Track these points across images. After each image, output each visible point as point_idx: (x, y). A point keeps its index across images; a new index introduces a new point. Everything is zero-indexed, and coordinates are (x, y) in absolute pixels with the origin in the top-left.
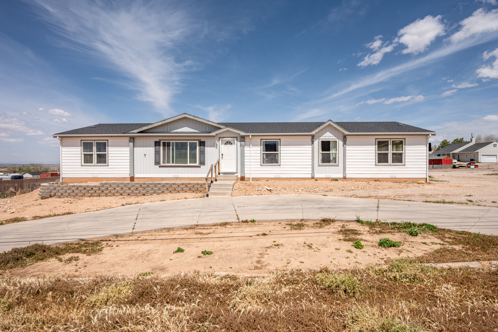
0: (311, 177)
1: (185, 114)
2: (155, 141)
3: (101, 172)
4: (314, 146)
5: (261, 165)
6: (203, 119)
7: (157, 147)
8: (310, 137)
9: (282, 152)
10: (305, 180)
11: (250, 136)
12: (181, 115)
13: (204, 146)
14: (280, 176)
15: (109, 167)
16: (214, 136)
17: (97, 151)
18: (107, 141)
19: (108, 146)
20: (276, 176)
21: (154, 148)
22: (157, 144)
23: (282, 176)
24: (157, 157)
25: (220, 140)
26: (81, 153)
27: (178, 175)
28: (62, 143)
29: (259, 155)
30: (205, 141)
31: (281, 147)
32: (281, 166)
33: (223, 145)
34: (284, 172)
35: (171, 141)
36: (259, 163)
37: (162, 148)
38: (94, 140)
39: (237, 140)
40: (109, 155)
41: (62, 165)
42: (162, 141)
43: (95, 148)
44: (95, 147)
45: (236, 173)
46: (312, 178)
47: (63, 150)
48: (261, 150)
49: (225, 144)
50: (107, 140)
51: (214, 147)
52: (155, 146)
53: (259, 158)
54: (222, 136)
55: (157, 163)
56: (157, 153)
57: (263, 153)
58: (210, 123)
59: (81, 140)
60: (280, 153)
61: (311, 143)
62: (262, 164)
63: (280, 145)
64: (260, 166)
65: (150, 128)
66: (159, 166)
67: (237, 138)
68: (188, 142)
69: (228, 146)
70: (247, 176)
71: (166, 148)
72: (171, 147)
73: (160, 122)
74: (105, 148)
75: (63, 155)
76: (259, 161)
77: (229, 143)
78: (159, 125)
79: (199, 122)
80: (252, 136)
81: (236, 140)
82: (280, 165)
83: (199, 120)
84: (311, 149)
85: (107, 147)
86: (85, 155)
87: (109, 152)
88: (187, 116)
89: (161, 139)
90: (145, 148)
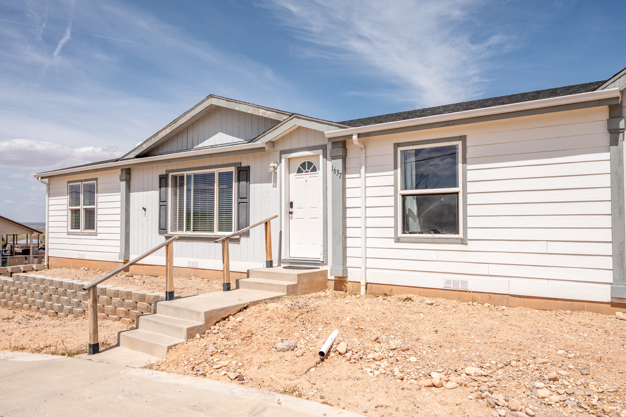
0: (608, 299)
1: (211, 96)
2: (160, 176)
3: (90, 248)
4: (620, 153)
5: (398, 240)
6: (245, 103)
7: (163, 189)
8: (603, 112)
9: (471, 187)
10: (582, 309)
11: (355, 137)
12: (203, 101)
13: (247, 179)
14: (464, 283)
15: (99, 237)
16: (262, 149)
18: (95, 181)
20: (448, 282)
21: (157, 192)
22: (163, 181)
23: (474, 284)
25: (283, 160)
27: (197, 260)
28: (49, 189)
29: (391, 201)
30: (249, 167)
31: (469, 167)
32: (471, 245)
33: (293, 176)
34: (483, 269)
35: (185, 173)
36: (391, 233)
37: (170, 189)
38: (81, 181)
39: (325, 156)
40: (98, 212)
41: (48, 233)
42: (171, 174)
44: (83, 194)
45: (323, 263)
46: (613, 304)
47: (51, 202)
48: (395, 186)
49: (299, 171)
50: (96, 179)
51: (269, 182)
52: (160, 186)
53: (391, 212)
54: (287, 147)
55: (163, 229)
56: (163, 203)
57: (404, 196)
59: (68, 182)
60: (465, 193)
61: (606, 138)
62: (400, 234)
63: (465, 162)
64: (391, 243)
67: (324, 148)
68: (216, 171)
69: (307, 176)
70: (352, 276)
71: (178, 190)
72: (185, 186)
73: (168, 126)
74: (94, 197)
75: (51, 213)
76: (391, 222)
77: (309, 169)
78: (167, 134)
79: (239, 112)
80: (359, 135)
81: (321, 157)
82: (463, 242)
83: (237, 107)
84: (606, 167)
85: (96, 194)
86: (73, 211)
87: (98, 205)
88: (214, 102)
89: (170, 168)
90: (145, 193)
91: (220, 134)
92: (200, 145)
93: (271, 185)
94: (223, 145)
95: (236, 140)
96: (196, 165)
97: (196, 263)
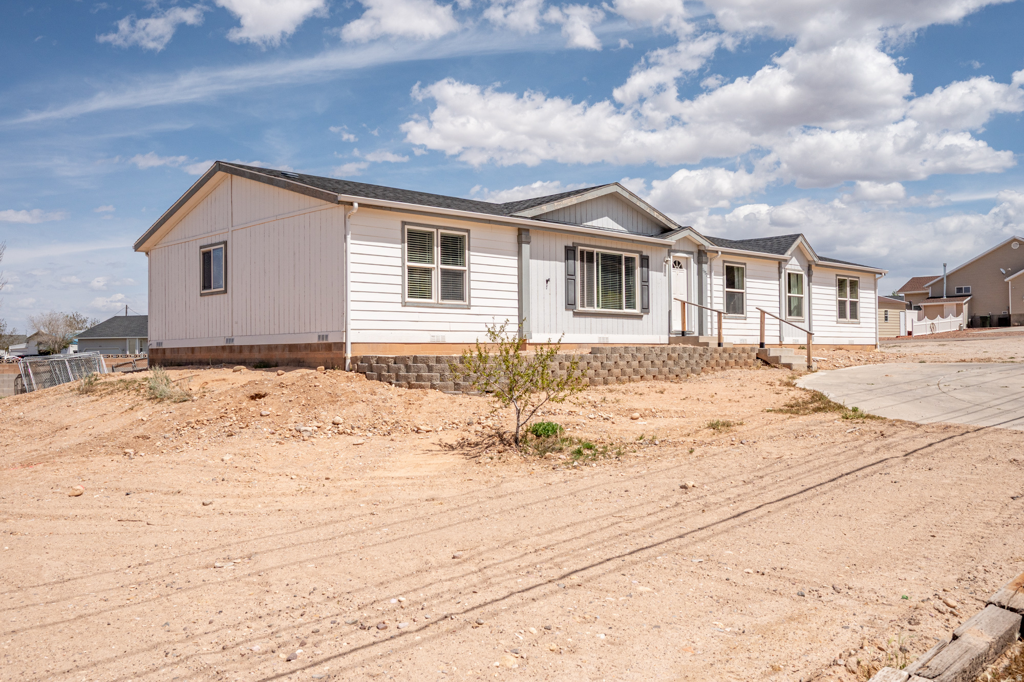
0: (779, 343)
1: (617, 184)
2: (566, 247)
7: (571, 262)
8: (777, 262)
9: (747, 290)
13: (648, 266)
15: (473, 310)
17: (443, 263)
18: (466, 234)
19: (469, 250)
21: (563, 265)
22: (570, 253)
23: (748, 340)
24: (571, 287)
25: (671, 258)
26: (403, 264)
27: (607, 336)
28: (351, 225)
29: (723, 294)
30: (647, 257)
31: (747, 280)
32: (748, 320)
34: (751, 333)
35: (596, 250)
37: (578, 263)
38: (438, 227)
39: (694, 260)
40: (473, 276)
42: (579, 248)
43: (437, 251)
44: (439, 248)
46: (780, 345)
48: (723, 286)
50: (468, 231)
51: (662, 272)
52: (567, 258)
53: (722, 300)
55: (570, 304)
56: (570, 277)
57: (726, 292)
58: (656, 213)
59: (404, 223)
60: (746, 293)
61: (778, 275)
63: (746, 277)
65: (556, 208)
66: (574, 312)
67: (693, 254)
68: (622, 254)
69: (677, 271)
71: (586, 266)
72: (594, 263)
74: (462, 255)
76: (722, 307)
77: (678, 265)
78: (572, 204)
80: (722, 253)
81: (692, 260)
82: (745, 319)
84: (778, 287)
85: (467, 251)
86: (411, 270)
87: (473, 268)
88: (619, 190)
89: (577, 241)
90: (547, 262)
91: (606, 218)
92: (589, 223)
93: (663, 274)
94: (608, 229)
95: (621, 228)
96: (603, 245)
97: (607, 338)
